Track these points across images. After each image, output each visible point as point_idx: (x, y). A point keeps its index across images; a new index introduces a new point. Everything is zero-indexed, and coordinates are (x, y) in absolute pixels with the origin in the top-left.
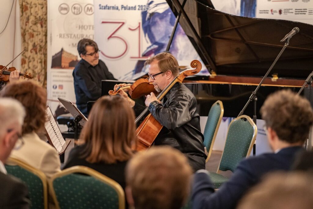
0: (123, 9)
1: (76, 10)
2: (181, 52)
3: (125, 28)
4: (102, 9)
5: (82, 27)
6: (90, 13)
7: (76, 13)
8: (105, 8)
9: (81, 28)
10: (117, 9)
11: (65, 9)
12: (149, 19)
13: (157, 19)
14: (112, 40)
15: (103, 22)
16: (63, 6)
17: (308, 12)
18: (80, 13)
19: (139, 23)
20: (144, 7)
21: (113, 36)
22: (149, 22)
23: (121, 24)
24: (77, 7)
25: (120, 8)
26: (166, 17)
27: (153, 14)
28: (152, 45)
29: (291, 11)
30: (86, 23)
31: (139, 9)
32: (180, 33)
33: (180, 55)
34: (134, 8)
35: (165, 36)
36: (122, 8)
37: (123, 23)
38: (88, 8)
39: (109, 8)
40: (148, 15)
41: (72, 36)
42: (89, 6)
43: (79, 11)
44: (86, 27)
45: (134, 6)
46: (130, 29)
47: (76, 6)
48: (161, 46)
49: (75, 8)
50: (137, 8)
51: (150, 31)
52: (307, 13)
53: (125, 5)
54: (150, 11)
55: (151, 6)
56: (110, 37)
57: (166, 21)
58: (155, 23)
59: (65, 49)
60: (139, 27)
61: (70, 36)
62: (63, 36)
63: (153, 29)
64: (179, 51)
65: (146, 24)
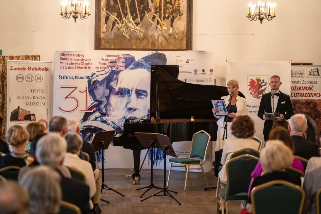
1: (29, 79)
2: (114, 106)
3: (77, 91)
4: (61, 78)
5: (33, 91)
7: (29, 81)
8: (63, 78)
9: (33, 92)
10: (73, 78)
11: (21, 78)
12: (92, 85)
13: (98, 85)
14: (67, 99)
15: (61, 87)
16: (19, 76)
17: (205, 80)
18: (31, 81)
19: (87, 88)
20: (89, 77)
21: (69, 96)
22: (93, 87)
23: (75, 88)
25: (74, 78)
26: (103, 83)
27: (95, 82)
28: (94, 102)
29: (193, 80)
30: (36, 88)
31: (86, 79)
32: (113, 93)
33: (113, 108)
34: (83, 78)
35: (103, 96)
36: (76, 77)
37: (76, 88)
38: (38, 77)
39: (67, 78)
40: (92, 82)
41: (26, 97)
42: (39, 76)
44: (36, 91)
45: (83, 76)
46: (80, 91)
47: (29, 76)
48: (100, 103)
49: (28, 78)
50: (85, 77)
51: (93, 93)
52: (205, 81)
53: (78, 76)
54: (94, 80)
55: (94, 76)
56: (67, 97)
57: (103, 86)
58: (96, 88)
59: (21, 107)
60: (86, 90)
61: (24, 98)
62: (19, 98)
63: (95, 91)
64: (112, 106)
65: (91, 88)
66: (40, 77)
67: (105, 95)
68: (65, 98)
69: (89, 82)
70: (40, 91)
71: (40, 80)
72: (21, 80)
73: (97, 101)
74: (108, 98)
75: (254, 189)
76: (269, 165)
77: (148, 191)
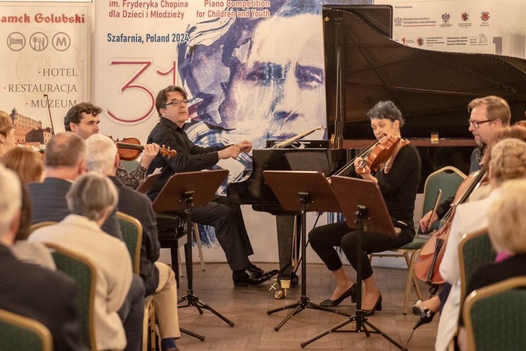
0: (149, 40)
1: (37, 44)
2: (242, 108)
3: (151, 70)
4: (113, 41)
5: (49, 72)
6: (63, 47)
7: (37, 48)
8: (118, 40)
9: (46, 74)
10: (140, 40)
11: (19, 41)
12: (189, 56)
13: (202, 55)
14: (128, 91)
15: (114, 63)
16: (14, 36)
17: (469, 41)
18: (44, 49)
19: (174, 63)
20: (181, 37)
21: (131, 85)
22: (190, 61)
23: (145, 65)
24: (40, 38)
25: (144, 38)
26: (215, 52)
27: (194, 48)
28: (194, 98)
29: (439, 40)
30: (55, 65)
31: (173, 41)
32: (240, 76)
33: (240, 113)
34: (166, 39)
35: (215, 83)
36: (147, 38)
37: (149, 64)
38: (58, 39)
39: (126, 40)
40: (188, 49)
41: (32, 88)
42: (61, 36)
43: (43, 45)
44: (55, 72)
45: (166, 35)
46: (159, 72)
47: (37, 36)
48: (209, 99)
49: (35, 40)
50: (171, 38)
51: (191, 75)
52: (468, 43)
53: (152, 35)
54: (191, 44)
55: (192, 34)
56: (127, 87)
57: (216, 58)
59: (19, 111)
60: (174, 68)
61: (27, 88)
62: (14, 89)
63: (195, 72)
64: (238, 107)
65: (185, 64)
66: (64, 39)
67: (220, 80)
68: (123, 89)
69: (182, 48)
70: (65, 72)
71: (65, 45)
72: (19, 46)
73: (200, 95)
74: (227, 87)
75: (473, 294)
76: (508, 237)
77: (294, 315)
